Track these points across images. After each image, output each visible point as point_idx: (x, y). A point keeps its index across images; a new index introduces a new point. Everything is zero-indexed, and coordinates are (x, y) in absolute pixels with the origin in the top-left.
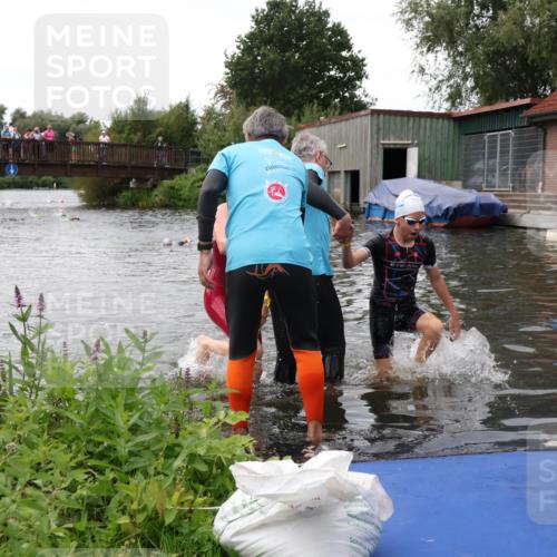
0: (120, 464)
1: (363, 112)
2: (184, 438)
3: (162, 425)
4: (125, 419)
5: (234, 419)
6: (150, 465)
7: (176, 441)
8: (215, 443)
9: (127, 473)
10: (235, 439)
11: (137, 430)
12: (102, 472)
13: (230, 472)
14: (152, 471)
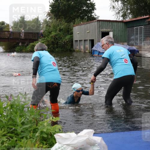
0: (18, 135)
1: (95, 21)
2: (39, 126)
3: (32, 122)
4: (20, 120)
5: (55, 120)
6: (28, 135)
7: (36, 127)
8: (49, 127)
9: (20, 138)
10: (56, 126)
11: (24, 124)
12: (12, 138)
13: (54, 137)
14: (28, 137)
